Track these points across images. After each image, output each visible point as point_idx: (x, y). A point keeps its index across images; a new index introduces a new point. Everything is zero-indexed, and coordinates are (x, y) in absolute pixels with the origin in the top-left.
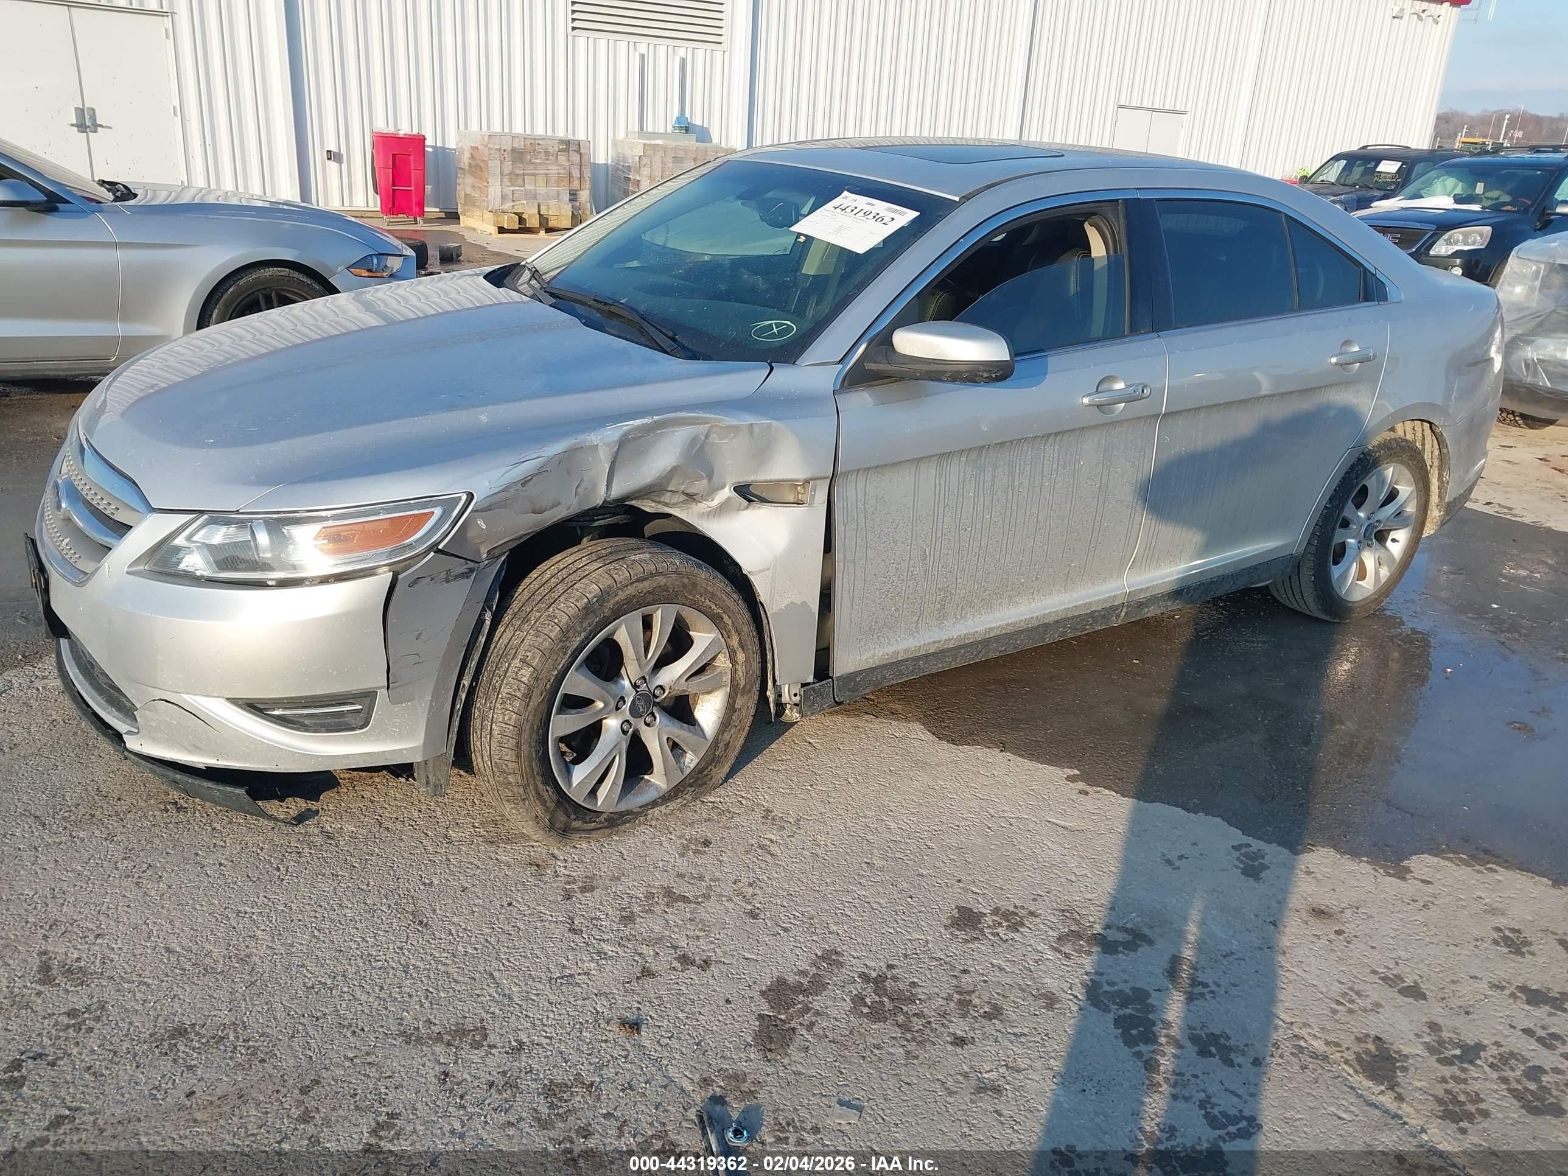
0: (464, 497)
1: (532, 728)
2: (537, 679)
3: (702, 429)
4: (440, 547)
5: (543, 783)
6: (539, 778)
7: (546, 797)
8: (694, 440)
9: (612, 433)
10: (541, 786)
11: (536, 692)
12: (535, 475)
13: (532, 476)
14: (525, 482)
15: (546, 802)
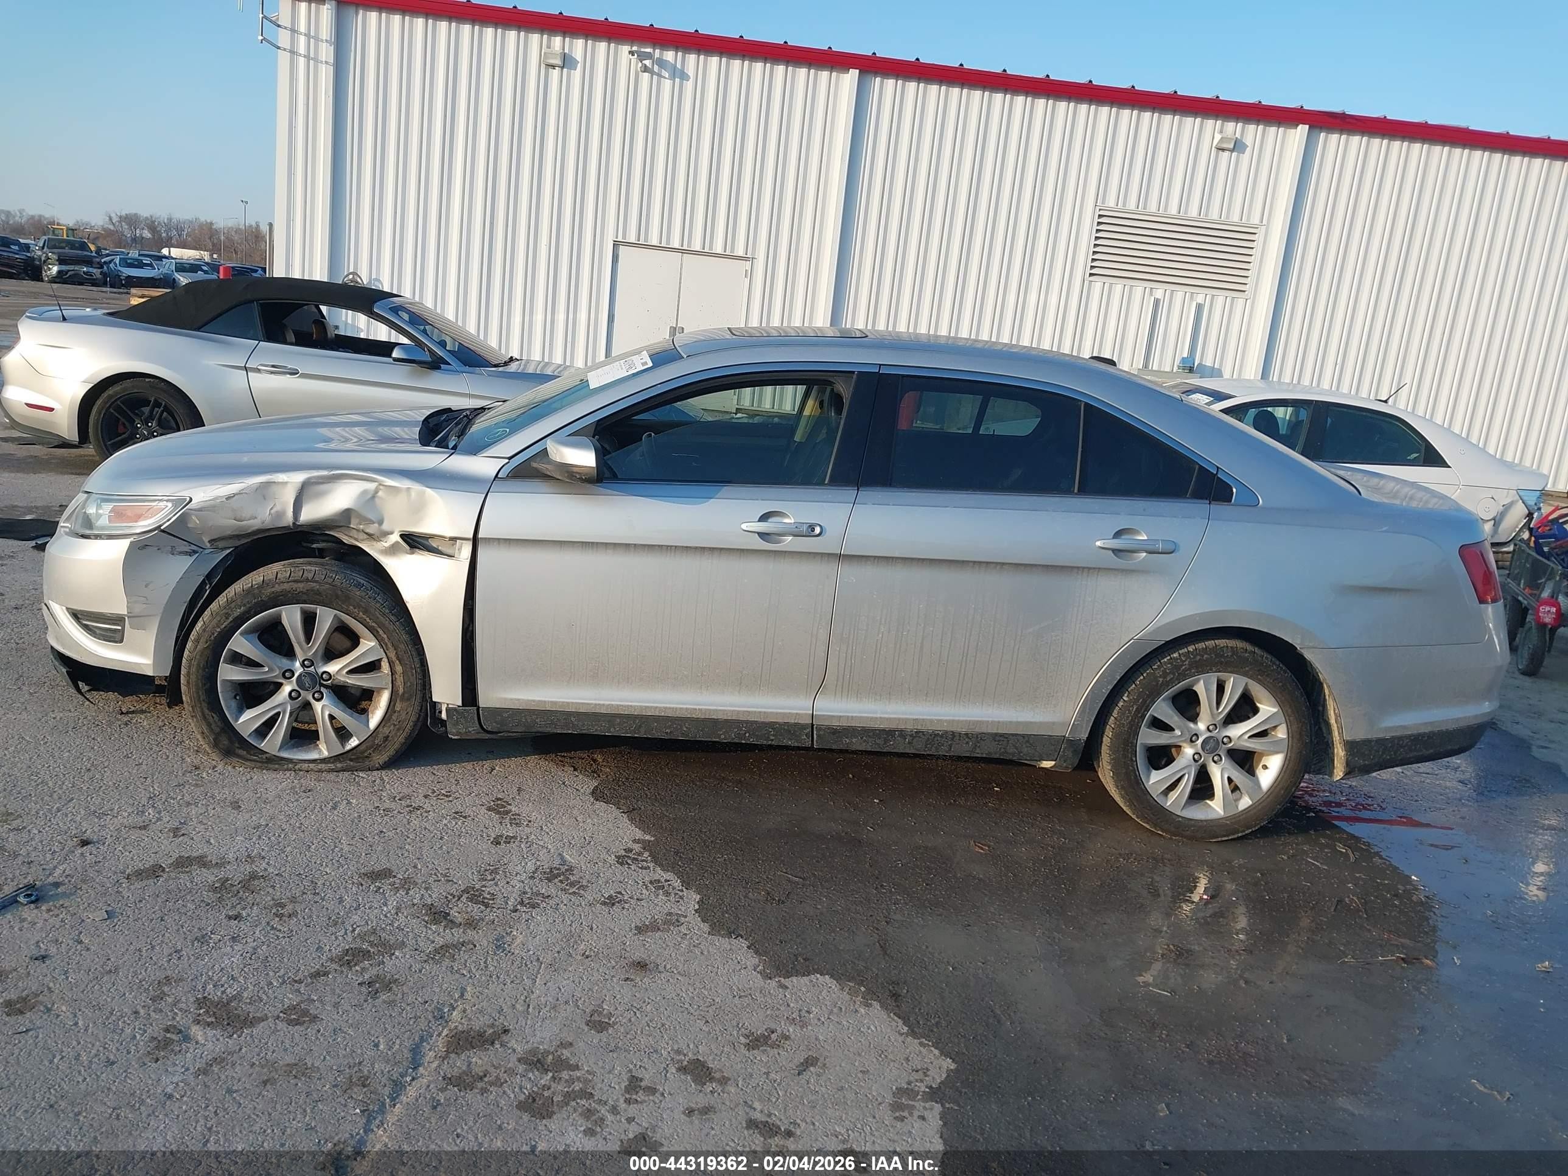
0: (188, 499)
1: (198, 665)
2: (204, 630)
3: (372, 486)
4: (162, 528)
5: (208, 709)
6: (204, 705)
7: (211, 720)
8: (365, 492)
9: (299, 477)
10: (207, 711)
11: (203, 640)
12: (237, 494)
13: (235, 495)
14: (229, 498)
15: (211, 724)
